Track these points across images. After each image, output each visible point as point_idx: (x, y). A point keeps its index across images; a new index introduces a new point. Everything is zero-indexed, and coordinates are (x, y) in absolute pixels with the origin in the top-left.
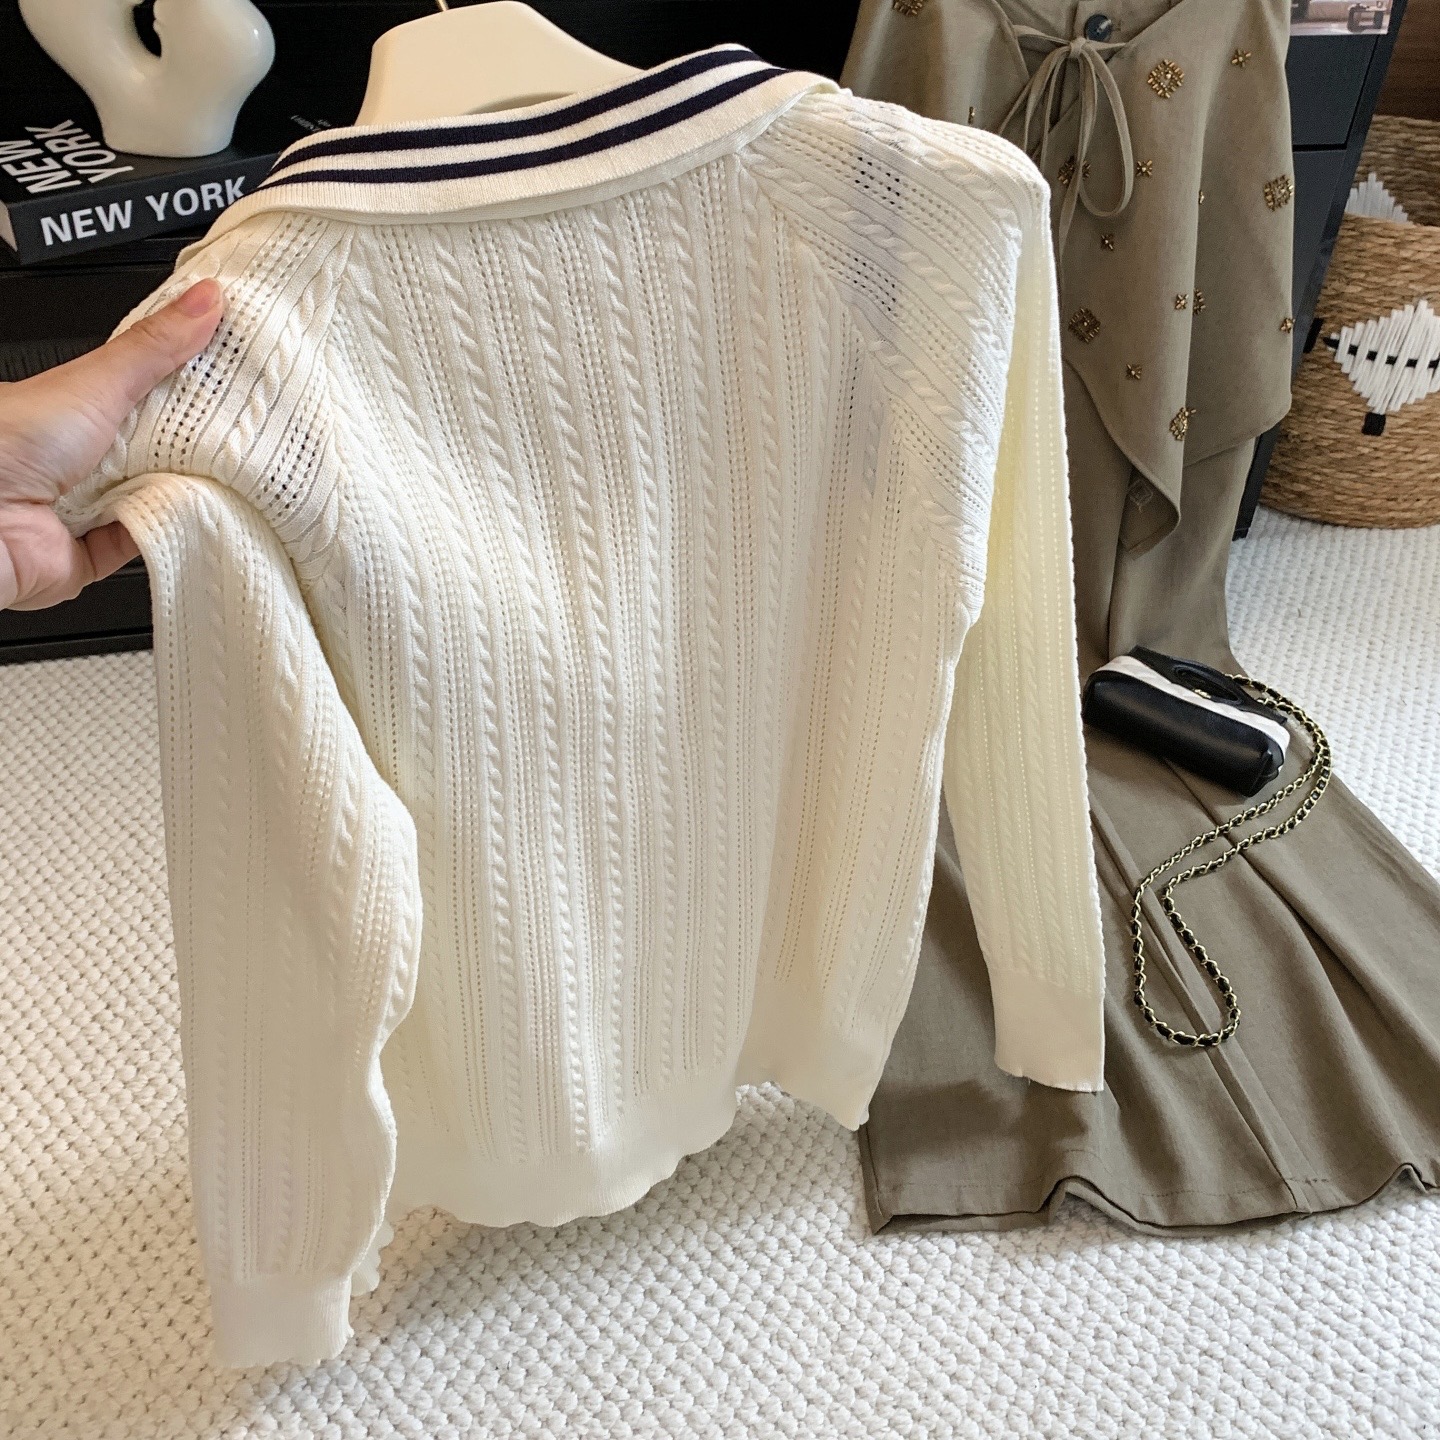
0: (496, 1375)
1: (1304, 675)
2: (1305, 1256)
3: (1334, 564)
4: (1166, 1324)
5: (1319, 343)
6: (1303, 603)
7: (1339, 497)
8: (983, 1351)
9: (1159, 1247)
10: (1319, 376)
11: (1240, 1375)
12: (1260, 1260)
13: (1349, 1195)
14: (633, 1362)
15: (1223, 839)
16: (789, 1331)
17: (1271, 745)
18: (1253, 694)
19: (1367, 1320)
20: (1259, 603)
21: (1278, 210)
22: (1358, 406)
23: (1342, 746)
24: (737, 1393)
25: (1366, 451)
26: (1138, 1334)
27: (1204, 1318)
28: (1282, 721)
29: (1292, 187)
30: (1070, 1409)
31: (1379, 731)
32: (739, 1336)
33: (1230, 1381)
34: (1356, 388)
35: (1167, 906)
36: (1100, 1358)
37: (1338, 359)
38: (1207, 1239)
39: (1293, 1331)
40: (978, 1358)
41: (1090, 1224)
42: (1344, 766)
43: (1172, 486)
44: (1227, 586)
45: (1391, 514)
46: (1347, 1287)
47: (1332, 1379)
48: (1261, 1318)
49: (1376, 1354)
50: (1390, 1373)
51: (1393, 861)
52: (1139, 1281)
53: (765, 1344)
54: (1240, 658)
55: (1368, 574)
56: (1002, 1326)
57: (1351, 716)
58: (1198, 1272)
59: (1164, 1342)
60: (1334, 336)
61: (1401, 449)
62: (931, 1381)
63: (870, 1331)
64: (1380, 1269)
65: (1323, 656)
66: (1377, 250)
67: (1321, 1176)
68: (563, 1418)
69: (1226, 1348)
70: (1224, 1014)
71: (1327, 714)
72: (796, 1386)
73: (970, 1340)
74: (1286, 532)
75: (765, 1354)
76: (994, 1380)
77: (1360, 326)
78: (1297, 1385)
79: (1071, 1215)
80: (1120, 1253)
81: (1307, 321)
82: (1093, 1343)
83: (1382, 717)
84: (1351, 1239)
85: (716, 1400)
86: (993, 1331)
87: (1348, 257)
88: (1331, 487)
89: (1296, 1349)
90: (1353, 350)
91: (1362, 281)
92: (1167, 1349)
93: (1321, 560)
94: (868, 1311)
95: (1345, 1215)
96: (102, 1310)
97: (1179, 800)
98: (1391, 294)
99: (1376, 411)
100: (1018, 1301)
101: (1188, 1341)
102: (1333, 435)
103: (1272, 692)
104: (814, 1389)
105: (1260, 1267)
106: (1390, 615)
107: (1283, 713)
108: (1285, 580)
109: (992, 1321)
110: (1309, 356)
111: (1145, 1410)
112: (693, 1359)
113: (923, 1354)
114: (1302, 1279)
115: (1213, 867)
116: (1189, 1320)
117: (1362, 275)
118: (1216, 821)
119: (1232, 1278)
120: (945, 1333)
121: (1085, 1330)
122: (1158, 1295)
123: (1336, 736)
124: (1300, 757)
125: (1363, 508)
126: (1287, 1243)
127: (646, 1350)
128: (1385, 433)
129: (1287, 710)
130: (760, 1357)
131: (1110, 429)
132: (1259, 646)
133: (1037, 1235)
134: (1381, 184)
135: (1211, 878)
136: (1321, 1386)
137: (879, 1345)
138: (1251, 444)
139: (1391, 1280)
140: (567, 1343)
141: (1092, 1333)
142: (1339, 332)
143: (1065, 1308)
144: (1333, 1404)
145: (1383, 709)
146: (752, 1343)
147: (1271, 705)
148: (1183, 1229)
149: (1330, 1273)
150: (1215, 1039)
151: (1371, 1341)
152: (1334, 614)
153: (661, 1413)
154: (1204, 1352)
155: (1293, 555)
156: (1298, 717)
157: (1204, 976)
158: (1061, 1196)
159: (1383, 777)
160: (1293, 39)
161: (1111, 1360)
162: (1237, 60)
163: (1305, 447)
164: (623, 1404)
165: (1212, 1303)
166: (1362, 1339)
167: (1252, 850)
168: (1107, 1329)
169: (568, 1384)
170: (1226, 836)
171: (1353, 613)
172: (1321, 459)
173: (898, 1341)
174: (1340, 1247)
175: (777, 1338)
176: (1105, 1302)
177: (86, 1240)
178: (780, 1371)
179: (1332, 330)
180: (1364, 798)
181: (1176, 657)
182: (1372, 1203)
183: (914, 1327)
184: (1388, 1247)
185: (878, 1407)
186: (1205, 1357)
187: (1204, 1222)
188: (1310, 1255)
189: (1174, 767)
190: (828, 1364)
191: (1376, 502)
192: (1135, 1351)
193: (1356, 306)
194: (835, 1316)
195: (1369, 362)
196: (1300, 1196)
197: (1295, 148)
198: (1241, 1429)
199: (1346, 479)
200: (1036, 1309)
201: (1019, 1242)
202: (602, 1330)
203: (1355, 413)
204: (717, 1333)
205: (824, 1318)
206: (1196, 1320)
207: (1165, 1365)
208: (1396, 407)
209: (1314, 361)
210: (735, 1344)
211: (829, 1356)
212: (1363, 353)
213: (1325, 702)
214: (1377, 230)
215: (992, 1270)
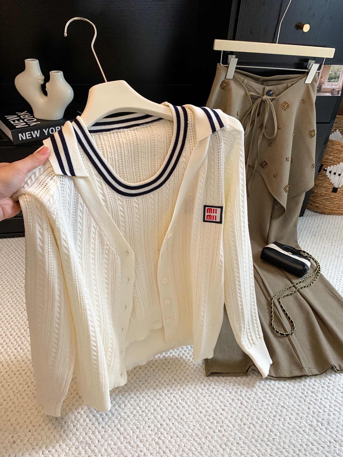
0: (118, 405)
1: (315, 249)
2: (307, 385)
3: (324, 223)
4: (274, 400)
5: (322, 170)
6: (316, 232)
7: (326, 207)
8: (230, 404)
9: (273, 382)
10: (322, 178)
11: (290, 412)
12: (297, 386)
13: (319, 372)
14: (149, 404)
15: (294, 288)
16: (186, 398)
17: (306, 266)
18: (302, 253)
19: (322, 401)
20: (305, 232)
21: (312, 138)
22: (331, 186)
23: (323, 266)
24: (173, 411)
25: (333, 196)
26: (267, 402)
27: (283, 399)
28: (309, 260)
29: (316, 132)
30: (250, 418)
31: (333, 263)
32: (174, 399)
33: (288, 413)
34: (331, 181)
35: (280, 303)
36: (258, 407)
37: (327, 174)
38: (284, 381)
39: (304, 403)
40: (229, 405)
41: (257, 376)
42: (324, 271)
43: (284, 203)
44: (298, 228)
45: (339, 212)
46: (317, 393)
47: (312, 414)
48: (296, 399)
49: (323, 409)
50: (326, 413)
51: (334, 294)
52: (268, 389)
53: (180, 401)
54: (300, 245)
55: (332, 226)
56: (235, 398)
57: (326, 260)
58: (282, 388)
59: (273, 404)
60: (326, 169)
61: (341, 196)
62: (217, 410)
63: (204, 398)
64: (325, 389)
65: (320, 245)
66: (337, 148)
67: (313, 367)
68: (132, 415)
69: (287, 406)
70: (292, 329)
71: (320, 259)
72: (186, 410)
73: (227, 401)
74: (313, 215)
75: (180, 403)
76: (233, 410)
77: (332, 166)
78: (304, 415)
79: (253, 374)
80: (264, 383)
81: (319, 165)
82: (256, 403)
83: (334, 260)
84: (319, 382)
85: (168, 413)
86: (233, 400)
87: (330, 150)
88: (324, 205)
89: (304, 407)
90: (330, 172)
91: (333, 155)
92: (274, 405)
93: (321, 222)
94: (204, 394)
95: (318, 376)
96: (27, 386)
97: (283, 278)
98: (340, 159)
99: (335, 187)
100: (239, 393)
101: (279, 404)
102: (325, 192)
103: (307, 253)
104: (190, 411)
105: (297, 388)
106: (337, 236)
107: (309, 258)
108: (312, 227)
109: (233, 397)
110: (320, 173)
111: (268, 419)
112: (163, 404)
113: (216, 404)
114: (307, 391)
115: (291, 294)
116: (279, 399)
117: (333, 154)
118: (292, 283)
119: (290, 390)
120: (222, 400)
121: (254, 400)
122: (272, 393)
123: (322, 264)
124: (313, 269)
125: (332, 210)
126: (303, 382)
127: (153, 401)
128: (338, 192)
129: (311, 258)
130: (179, 404)
131: (269, 189)
132: (305, 242)
133: (244, 378)
134: (339, 132)
135: (291, 297)
136: (310, 416)
137: (206, 401)
138: (304, 194)
139: (328, 392)
140: (135, 399)
141: (256, 401)
142: (327, 168)
143: (250, 395)
144: (312, 420)
145: (334, 258)
146: (177, 401)
147: (307, 256)
148: (279, 378)
149: (313, 390)
150: (289, 334)
151: (322, 406)
152: (323, 235)
153: (155, 415)
154: (282, 407)
155: (314, 221)
156: (313, 259)
157: (288, 320)
158: (250, 369)
159: (333, 274)
160: (317, 97)
161: (260, 407)
162: (303, 101)
163: (318, 195)
164: (146, 413)
165: (285, 395)
166: (320, 405)
167: (301, 290)
168: (260, 400)
169: (134, 408)
170: (295, 287)
171: (328, 235)
172: (322, 198)
173: (211, 401)
174: (316, 384)
175: (183, 399)
176: (260, 394)
177: (24, 370)
178: (183, 407)
179: (325, 167)
180: (328, 279)
181: (284, 244)
182: (324, 374)
183: (215, 398)
184: (328, 384)
185: (205, 416)
186: (282, 408)
187: (284, 376)
188: (309, 385)
189: (283, 270)
190: (194, 406)
191: (335, 209)
192: (266, 406)
193: (331, 162)
194: (196, 395)
195: (334, 175)
196: (307, 371)
197: (317, 123)
198: (290, 424)
199: (328, 203)
200: (243, 395)
201: (240, 379)
202: (143, 397)
203: (330, 187)
204: (169, 398)
205: (194, 395)
206: (281, 399)
207: (273, 409)
208: (340, 186)
209: (321, 174)
210: (173, 401)
211: (194, 404)
212: (333, 173)
213: (320, 256)
214: (337, 143)
215: (234, 386)
